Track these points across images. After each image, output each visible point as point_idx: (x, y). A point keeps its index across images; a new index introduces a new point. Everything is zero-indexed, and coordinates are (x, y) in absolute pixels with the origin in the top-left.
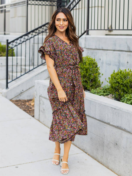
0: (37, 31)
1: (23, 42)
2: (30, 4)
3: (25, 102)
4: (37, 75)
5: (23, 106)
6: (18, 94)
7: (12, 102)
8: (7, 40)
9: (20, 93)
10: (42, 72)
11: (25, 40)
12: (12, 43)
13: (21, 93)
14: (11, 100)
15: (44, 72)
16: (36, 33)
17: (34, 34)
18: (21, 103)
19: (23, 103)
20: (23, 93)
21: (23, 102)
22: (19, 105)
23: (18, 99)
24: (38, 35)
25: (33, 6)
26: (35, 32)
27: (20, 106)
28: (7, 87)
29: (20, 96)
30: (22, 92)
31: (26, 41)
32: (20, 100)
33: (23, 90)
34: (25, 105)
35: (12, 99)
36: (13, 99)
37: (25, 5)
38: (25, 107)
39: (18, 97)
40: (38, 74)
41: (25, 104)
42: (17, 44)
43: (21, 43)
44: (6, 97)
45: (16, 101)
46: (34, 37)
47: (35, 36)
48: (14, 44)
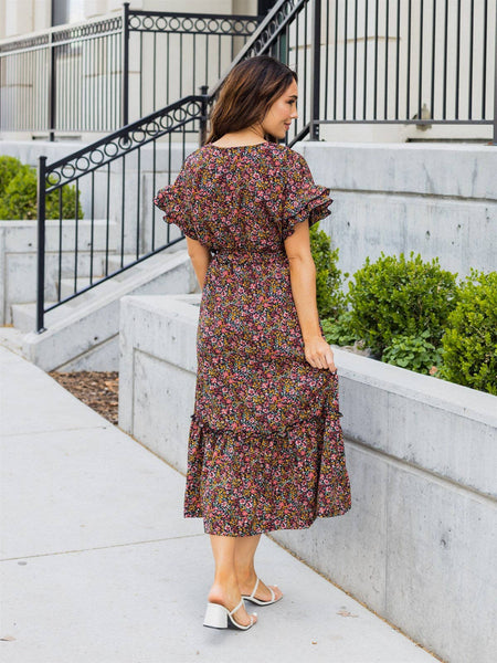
0: (151, 127)
1: (101, 164)
2: (135, 29)
3: (101, 380)
4: (149, 283)
5: (93, 390)
6: (81, 351)
7: (57, 379)
8: (43, 159)
9: (86, 347)
10: (166, 273)
11: (107, 158)
12: (58, 170)
13: (92, 347)
14: (52, 372)
15: (176, 273)
16: (146, 132)
17: (139, 136)
18: (86, 383)
19: (94, 383)
20: (96, 349)
21: (97, 381)
22: (79, 387)
23: (79, 370)
24: (153, 140)
25: (148, 36)
26: (141, 130)
27: (81, 391)
28: (40, 325)
29: (87, 358)
30: (95, 343)
31: (108, 162)
32: (85, 373)
33: (96, 339)
34: (101, 390)
35: (59, 367)
36: (61, 371)
37: (119, 30)
38: (98, 395)
39: (79, 362)
40: (154, 280)
41: (102, 386)
42: (78, 173)
43: (93, 170)
44: (36, 362)
45: (70, 376)
46: (138, 147)
47: (143, 143)
48: (68, 172)
